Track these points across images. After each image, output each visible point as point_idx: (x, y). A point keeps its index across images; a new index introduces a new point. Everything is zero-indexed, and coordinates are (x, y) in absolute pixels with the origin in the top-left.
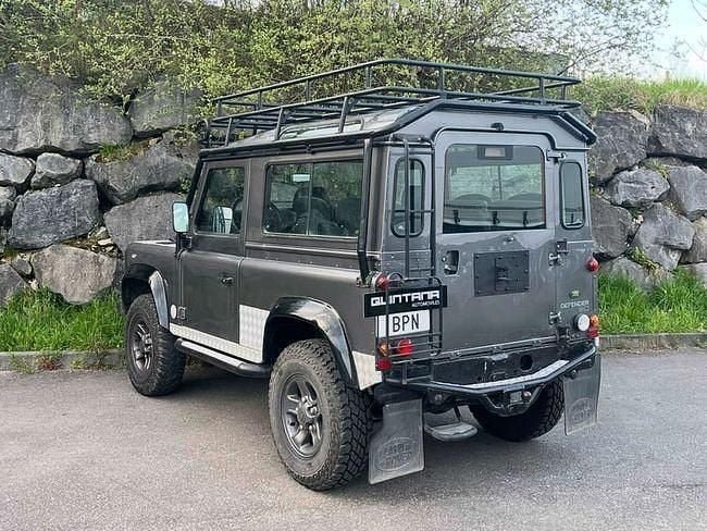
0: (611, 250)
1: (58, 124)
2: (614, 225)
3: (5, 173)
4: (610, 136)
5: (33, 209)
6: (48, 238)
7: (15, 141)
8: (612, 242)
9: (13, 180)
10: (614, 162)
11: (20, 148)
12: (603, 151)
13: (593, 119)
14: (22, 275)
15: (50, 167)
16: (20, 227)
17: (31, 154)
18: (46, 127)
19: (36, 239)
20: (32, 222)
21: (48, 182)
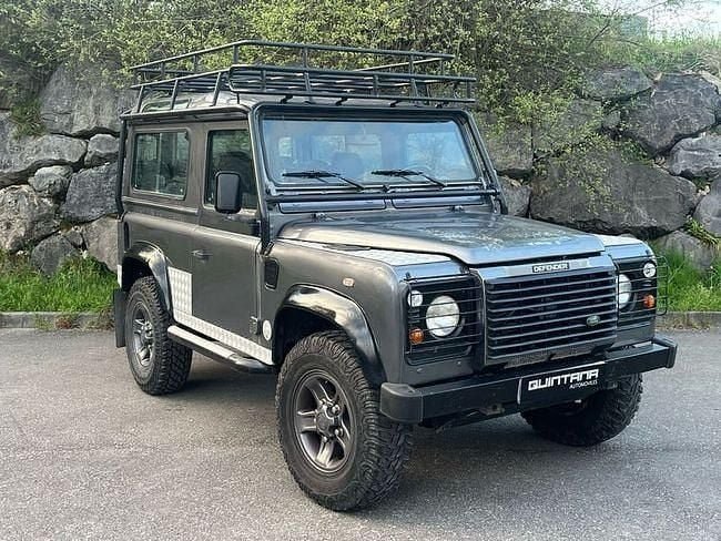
0: (666, 223)
1: (108, 107)
2: (672, 196)
3: (61, 153)
4: (671, 100)
5: (84, 185)
6: (96, 212)
7: (71, 124)
8: (668, 214)
9: (68, 160)
10: (674, 129)
11: (75, 130)
12: (660, 118)
13: (656, 83)
14: (76, 246)
15: (99, 147)
16: (72, 202)
17: (85, 136)
18: (97, 110)
19: (85, 213)
20: (82, 197)
21: (99, 160)
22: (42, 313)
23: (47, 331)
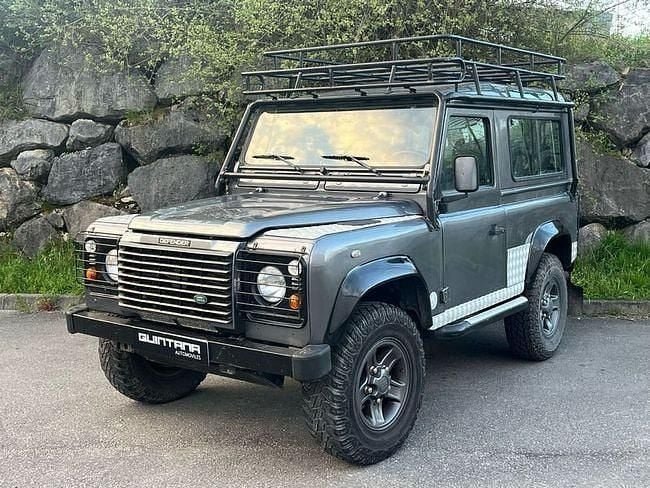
0: (634, 213)
1: (89, 93)
2: (640, 187)
3: (43, 137)
4: (639, 93)
5: (65, 169)
6: (77, 196)
7: (53, 108)
8: (635, 205)
9: (50, 144)
10: (643, 121)
11: (57, 115)
12: (629, 110)
13: (624, 77)
14: (56, 228)
15: (81, 131)
16: (54, 185)
17: (67, 120)
18: (79, 95)
19: (67, 196)
20: (64, 181)
21: (80, 145)
22: (22, 295)
23: (29, 313)
